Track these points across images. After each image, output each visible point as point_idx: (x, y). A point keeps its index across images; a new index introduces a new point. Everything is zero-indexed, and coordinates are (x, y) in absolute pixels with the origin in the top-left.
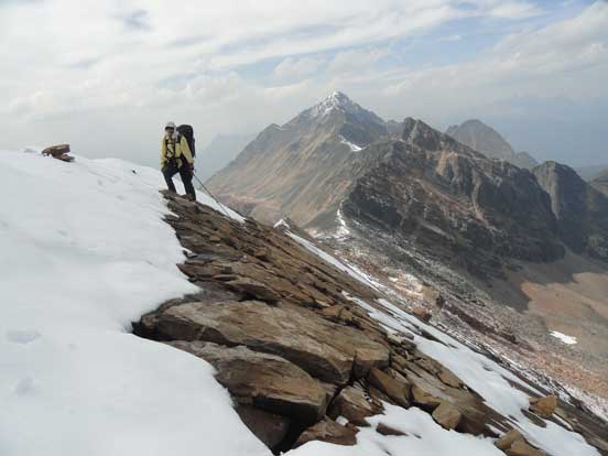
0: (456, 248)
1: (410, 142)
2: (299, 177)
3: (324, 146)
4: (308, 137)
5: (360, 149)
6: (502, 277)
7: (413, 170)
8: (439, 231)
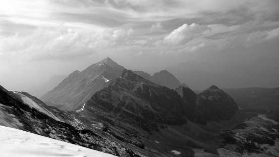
0: (138, 119)
1: (124, 78)
2: (84, 93)
3: (96, 80)
4: (90, 76)
5: (108, 81)
6: (157, 130)
7: (124, 89)
8: (131, 112)
